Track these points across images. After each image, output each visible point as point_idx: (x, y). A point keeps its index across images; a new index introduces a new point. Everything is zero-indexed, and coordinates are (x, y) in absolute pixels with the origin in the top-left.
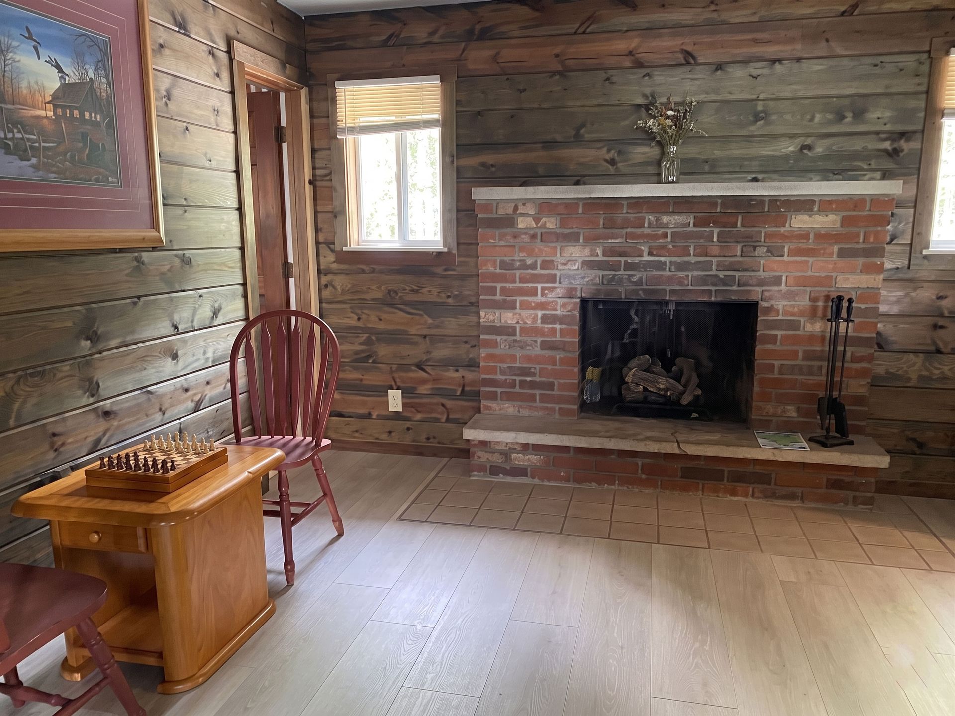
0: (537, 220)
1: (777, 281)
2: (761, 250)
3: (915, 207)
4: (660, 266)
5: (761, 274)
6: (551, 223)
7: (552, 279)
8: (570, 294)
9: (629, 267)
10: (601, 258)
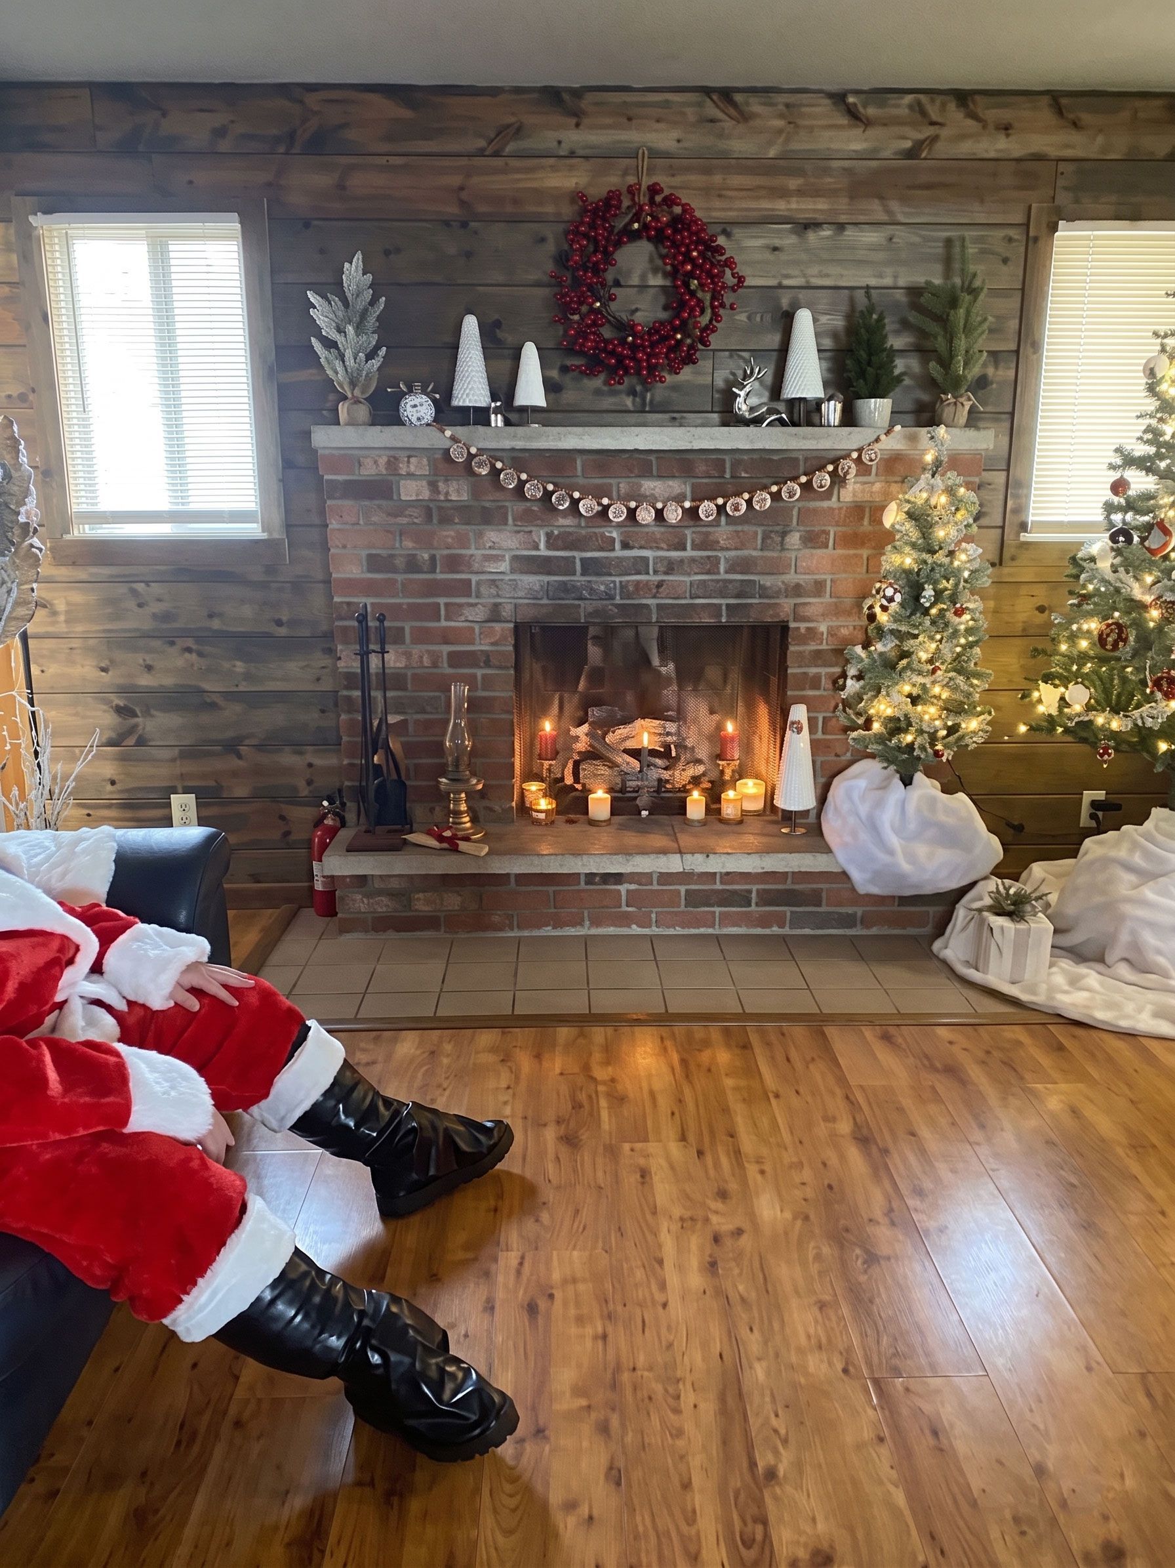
0: (433, 486)
1: (818, 588)
2: (794, 539)
3: (1008, 470)
4: (641, 566)
5: (791, 578)
6: (457, 492)
7: (464, 588)
8: (495, 615)
9: (589, 567)
10: (543, 551)
